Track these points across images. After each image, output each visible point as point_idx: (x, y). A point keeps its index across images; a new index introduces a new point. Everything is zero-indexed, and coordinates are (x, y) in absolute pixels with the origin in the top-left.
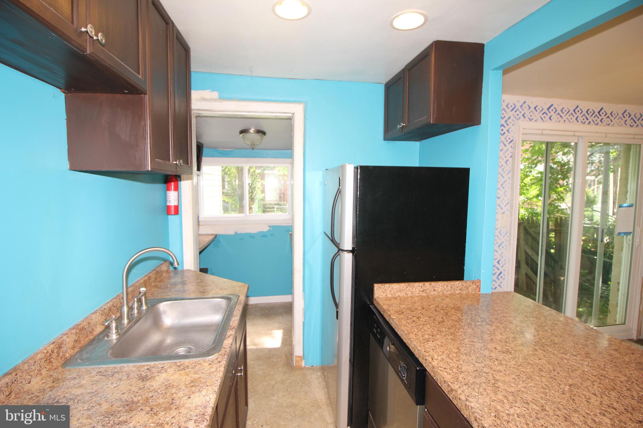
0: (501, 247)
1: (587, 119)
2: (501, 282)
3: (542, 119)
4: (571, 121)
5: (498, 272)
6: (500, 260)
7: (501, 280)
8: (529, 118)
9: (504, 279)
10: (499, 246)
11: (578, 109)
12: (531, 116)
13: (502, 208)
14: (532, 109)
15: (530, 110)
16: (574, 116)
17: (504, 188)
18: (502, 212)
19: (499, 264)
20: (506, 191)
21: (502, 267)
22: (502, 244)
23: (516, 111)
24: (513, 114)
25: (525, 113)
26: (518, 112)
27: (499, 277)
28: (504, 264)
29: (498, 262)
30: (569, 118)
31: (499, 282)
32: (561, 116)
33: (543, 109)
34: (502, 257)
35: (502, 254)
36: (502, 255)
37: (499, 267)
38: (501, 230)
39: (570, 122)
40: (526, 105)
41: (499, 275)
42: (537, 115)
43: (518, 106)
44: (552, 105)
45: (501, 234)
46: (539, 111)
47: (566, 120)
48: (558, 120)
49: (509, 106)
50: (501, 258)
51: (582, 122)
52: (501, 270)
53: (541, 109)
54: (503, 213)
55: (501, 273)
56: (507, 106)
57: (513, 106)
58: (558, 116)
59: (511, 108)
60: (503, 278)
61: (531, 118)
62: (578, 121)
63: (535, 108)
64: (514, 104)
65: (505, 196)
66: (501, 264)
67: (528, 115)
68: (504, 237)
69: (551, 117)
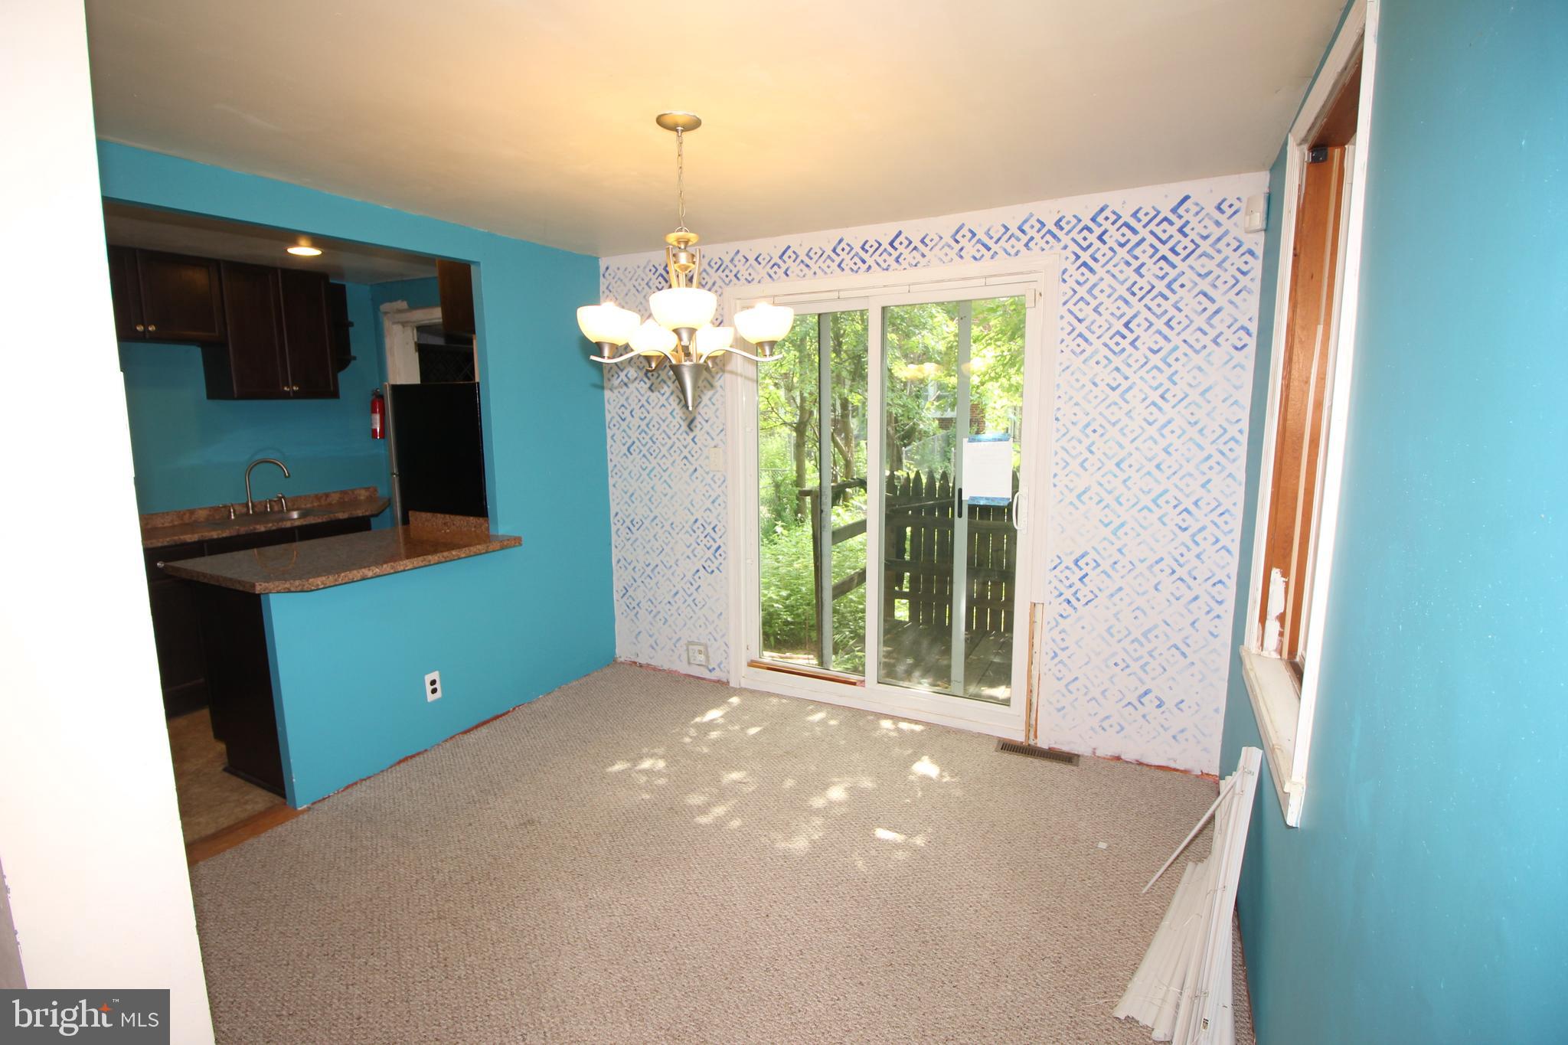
0: (716, 504)
1: (864, 262)
2: (721, 564)
3: (770, 276)
4: (828, 271)
5: (715, 546)
6: (716, 525)
7: (721, 559)
8: (746, 279)
9: (724, 559)
10: (713, 502)
11: (843, 245)
12: (750, 274)
13: (713, 439)
14: (752, 261)
15: (748, 263)
16: (833, 261)
17: (714, 404)
18: (713, 445)
19: (715, 531)
20: (717, 409)
21: (721, 537)
22: (717, 498)
23: (723, 271)
24: (720, 277)
25: (738, 272)
26: (727, 272)
27: (717, 555)
28: (724, 534)
29: (714, 529)
30: (824, 266)
31: (717, 563)
32: (807, 266)
33: (771, 258)
34: (720, 522)
35: (718, 515)
36: (720, 518)
37: (716, 537)
38: (714, 476)
39: (826, 273)
40: (740, 256)
41: (716, 551)
42: (761, 271)
43: (727, 261)
44: (789, 247)
45: (715, 482)
46: (763, 263)
47: (819, 272)
48: (801, 274)
49: (712, 264)
50: (718, 523)
51: (852, 270)
52: (719, 542)
53: (768, 258)
54: (715, 447)
55: (719, 547)
56: (709, 264)
57: (719, 263)
58: (802, 266)
59: (716, 267)
60: (723, 557)
61: (750, 279)
62: (843, 270)
63: (756, 259)
64: (720, 258)
65: (717, 417)
66: (720, 534)
67: (744, 274)
68: (719, 487)
69: (787, 270)
